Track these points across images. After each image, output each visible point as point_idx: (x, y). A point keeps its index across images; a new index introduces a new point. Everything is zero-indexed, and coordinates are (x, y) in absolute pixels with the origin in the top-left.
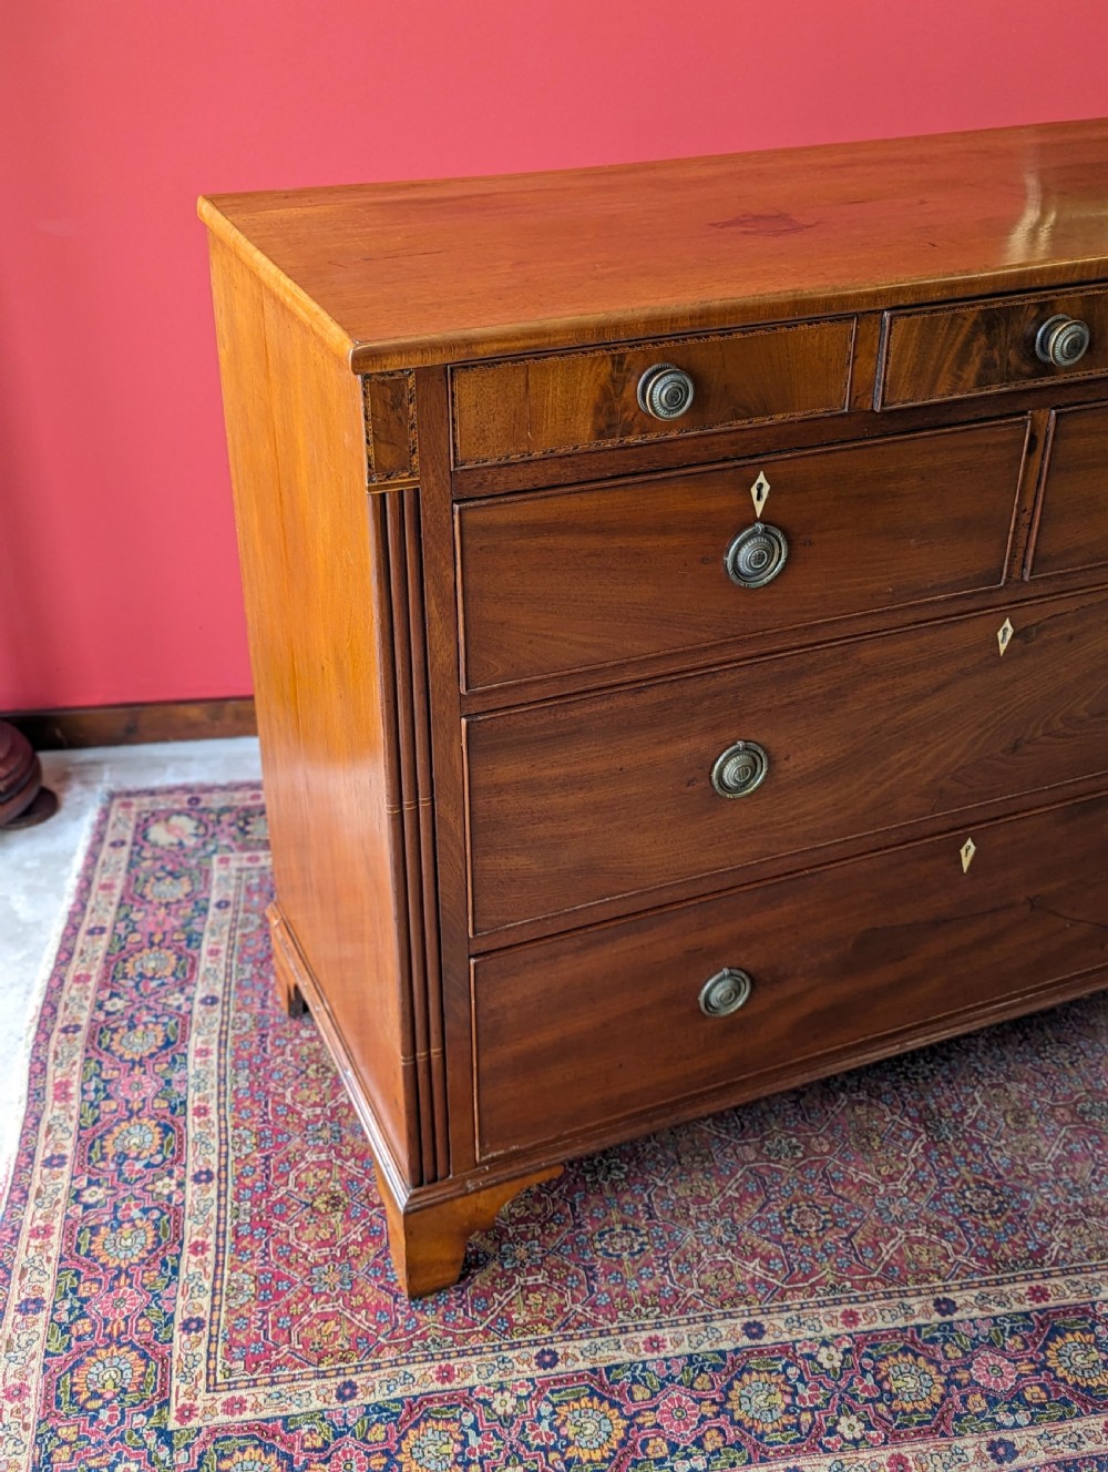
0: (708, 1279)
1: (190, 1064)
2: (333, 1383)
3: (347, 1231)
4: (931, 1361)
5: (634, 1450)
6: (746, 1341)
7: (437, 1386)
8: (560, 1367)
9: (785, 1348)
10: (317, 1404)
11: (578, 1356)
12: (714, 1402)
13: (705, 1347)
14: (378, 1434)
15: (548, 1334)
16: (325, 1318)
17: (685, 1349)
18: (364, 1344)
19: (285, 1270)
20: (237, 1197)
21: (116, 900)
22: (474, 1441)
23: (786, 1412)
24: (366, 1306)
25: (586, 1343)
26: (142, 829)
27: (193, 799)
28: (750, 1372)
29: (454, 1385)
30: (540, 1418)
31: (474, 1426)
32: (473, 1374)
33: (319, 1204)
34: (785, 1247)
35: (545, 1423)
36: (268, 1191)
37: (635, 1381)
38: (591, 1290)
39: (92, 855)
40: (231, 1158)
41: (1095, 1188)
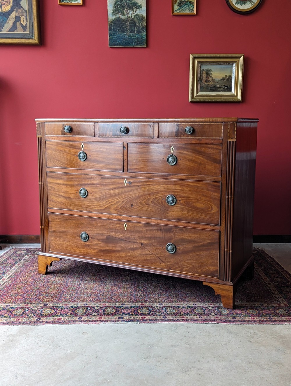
0: (82, 300)
1: (6, 275)
2: (6, 305)
3: (20, 291)
4: (115, 309)
5: (54, 314)
6: (83, 305)
7: (25, 306)
8: (48, 306)
9: (89, 307)
10: (2, 306)
11: (51, 305)
12: (72, 311)
13: (76, 306)
14: (11, 310)
15: (48, 302)
16: (9, 299)
17: (72, 306)
18: (15, 302)
19: (6, 294)
20: (3, 287)
21: (5, 259)
22: (26, 311)
23: (85, 312)
24: (18, 298)
25: (54, 304)
26: (16, 252)
27: (27, 249)
28: (81, 308)
29: (27, 306)
30: (40, 310)
31: (28, 311)
32: (31, 306)
33: (17, 289)
34: (99, 297)
35: (40, 311)
36: (10, 287)
37: (60, 308)
38: (59, 299)
39: (5, 254)
40: (6, 283)
41: (164, 295)
